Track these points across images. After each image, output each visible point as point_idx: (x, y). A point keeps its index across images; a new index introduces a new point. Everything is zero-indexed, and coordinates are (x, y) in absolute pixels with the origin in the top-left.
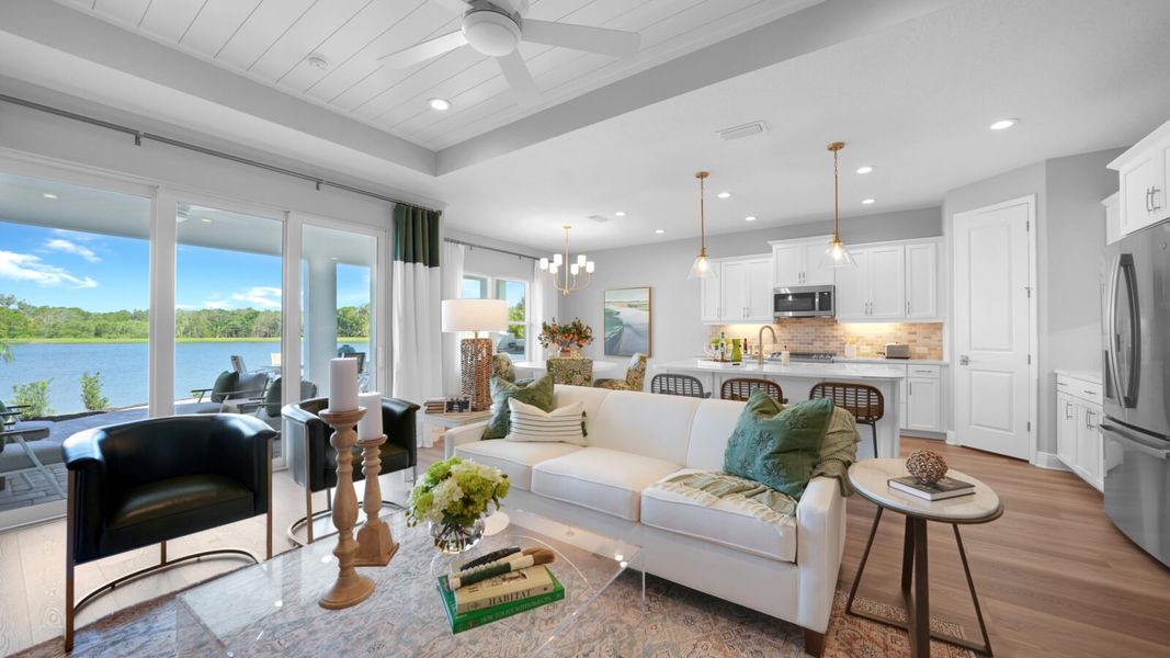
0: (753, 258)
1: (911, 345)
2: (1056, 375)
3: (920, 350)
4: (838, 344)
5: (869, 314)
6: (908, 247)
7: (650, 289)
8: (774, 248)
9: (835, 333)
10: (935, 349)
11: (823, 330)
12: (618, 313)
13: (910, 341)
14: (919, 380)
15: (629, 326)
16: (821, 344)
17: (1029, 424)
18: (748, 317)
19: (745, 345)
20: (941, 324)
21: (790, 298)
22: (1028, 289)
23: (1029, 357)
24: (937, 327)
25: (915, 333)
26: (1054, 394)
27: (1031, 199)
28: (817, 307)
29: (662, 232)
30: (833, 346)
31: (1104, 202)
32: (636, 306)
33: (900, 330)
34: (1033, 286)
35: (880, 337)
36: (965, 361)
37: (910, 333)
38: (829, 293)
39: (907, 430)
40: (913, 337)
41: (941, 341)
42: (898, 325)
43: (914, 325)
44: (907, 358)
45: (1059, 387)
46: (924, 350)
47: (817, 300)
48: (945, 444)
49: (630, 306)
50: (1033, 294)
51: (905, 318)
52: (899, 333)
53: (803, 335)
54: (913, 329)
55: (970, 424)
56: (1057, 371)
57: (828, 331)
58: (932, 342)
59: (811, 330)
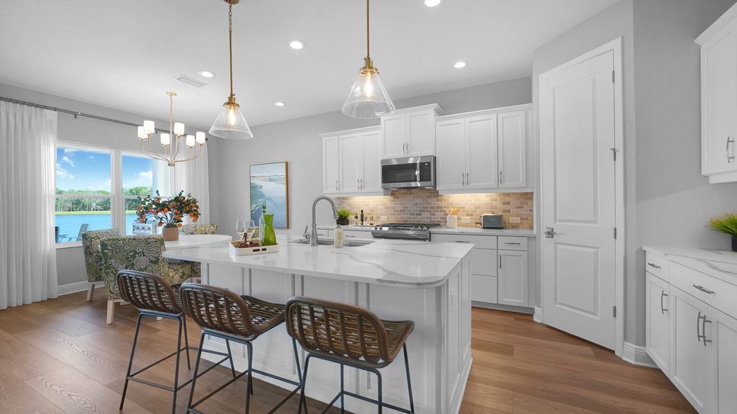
0: (365, 131)
1: (506, 216)
2: (645, 252)
3: (515, 220)
4: (442, 214)
5: (466, 185)
6: (500, 116)
7: (287, 163)
8: (383, 119)
9: (440, 204)
10: (527, 219)
11: (430, 200)
12: (261, 187)
13: (504, 211)
14: (508, 252)
15: (270, 199)
16: (428, 215)
17: (615, 309)
18: (362, 189)
19: (362, 216)
20: (532, 194)
22: (614, 150)
23: (616, 229)
24: (528, 196)
25: (509, 203)
26: (642, 274)
27: (616, 44)
28: (418, 178)
30: (437, 217)
31: (698, 40)
33: (496, 200)
34: (619, 146)
35: (479, 208)
36: (550, 234)
37: (505, 203)
38: (429, 163)
39: (498, 304)
40: (507, 207)
41: (531, 211)
42: (494, 195)
43: (508, 195)
44: (501, 228)
45: (649, 268)
46: (516, 220)
47: (417, 171)
48: (532, 321)
49: (271, 180)
50: (620, 156)
51: (498, 188)
52: (495, 203)
54: (508, 199)
55: (556, 303)
56: (645, 248)
57: (434, 202)
58: (524, 212)
59: (419, 201)
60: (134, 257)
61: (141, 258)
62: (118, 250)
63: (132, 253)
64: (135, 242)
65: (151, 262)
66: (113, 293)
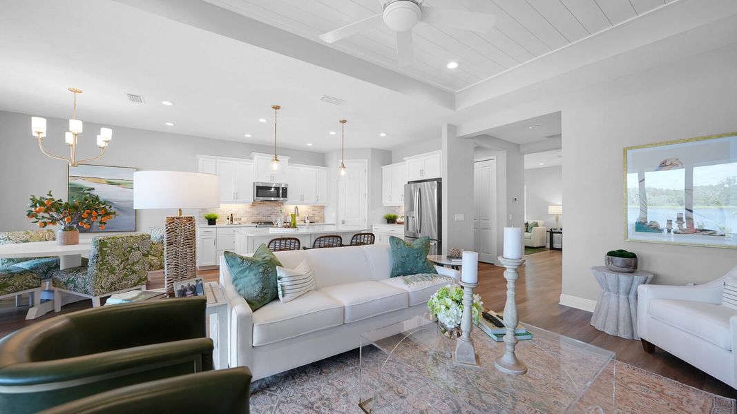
0: (240, 161)
3: (317, 218)
5: (302, 201)
8: (255, 157)
10: (322, 218)
11: (276, 208)
18: (236, 199)
19: (232, 217)
21: (273, 189)
23: (365, 219)
24: (323, 208)
25: (315, 211)
27: (366, 161)
28: (281, 196)
29: (172, 125)
32: (119, 184)
38: (287, 189)
41: (324, 214)
42: (309, 207)
43: (315, 206)
47: (281, 191)
50: (367, 196)
51: (311, 203)
52: (309, 210)
53: (265, 210)
56: (372, 224)
57: (278, 209)
58: (321, 214)
59: (269, 208)
60: (130, 252)
61: (137, 252)
62: (117, 247)
63: (129, 249)
64: (132, 239)
65: (144, 255)
66: (104, 288)
